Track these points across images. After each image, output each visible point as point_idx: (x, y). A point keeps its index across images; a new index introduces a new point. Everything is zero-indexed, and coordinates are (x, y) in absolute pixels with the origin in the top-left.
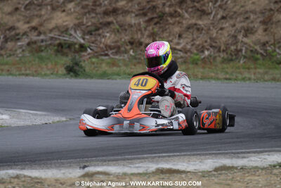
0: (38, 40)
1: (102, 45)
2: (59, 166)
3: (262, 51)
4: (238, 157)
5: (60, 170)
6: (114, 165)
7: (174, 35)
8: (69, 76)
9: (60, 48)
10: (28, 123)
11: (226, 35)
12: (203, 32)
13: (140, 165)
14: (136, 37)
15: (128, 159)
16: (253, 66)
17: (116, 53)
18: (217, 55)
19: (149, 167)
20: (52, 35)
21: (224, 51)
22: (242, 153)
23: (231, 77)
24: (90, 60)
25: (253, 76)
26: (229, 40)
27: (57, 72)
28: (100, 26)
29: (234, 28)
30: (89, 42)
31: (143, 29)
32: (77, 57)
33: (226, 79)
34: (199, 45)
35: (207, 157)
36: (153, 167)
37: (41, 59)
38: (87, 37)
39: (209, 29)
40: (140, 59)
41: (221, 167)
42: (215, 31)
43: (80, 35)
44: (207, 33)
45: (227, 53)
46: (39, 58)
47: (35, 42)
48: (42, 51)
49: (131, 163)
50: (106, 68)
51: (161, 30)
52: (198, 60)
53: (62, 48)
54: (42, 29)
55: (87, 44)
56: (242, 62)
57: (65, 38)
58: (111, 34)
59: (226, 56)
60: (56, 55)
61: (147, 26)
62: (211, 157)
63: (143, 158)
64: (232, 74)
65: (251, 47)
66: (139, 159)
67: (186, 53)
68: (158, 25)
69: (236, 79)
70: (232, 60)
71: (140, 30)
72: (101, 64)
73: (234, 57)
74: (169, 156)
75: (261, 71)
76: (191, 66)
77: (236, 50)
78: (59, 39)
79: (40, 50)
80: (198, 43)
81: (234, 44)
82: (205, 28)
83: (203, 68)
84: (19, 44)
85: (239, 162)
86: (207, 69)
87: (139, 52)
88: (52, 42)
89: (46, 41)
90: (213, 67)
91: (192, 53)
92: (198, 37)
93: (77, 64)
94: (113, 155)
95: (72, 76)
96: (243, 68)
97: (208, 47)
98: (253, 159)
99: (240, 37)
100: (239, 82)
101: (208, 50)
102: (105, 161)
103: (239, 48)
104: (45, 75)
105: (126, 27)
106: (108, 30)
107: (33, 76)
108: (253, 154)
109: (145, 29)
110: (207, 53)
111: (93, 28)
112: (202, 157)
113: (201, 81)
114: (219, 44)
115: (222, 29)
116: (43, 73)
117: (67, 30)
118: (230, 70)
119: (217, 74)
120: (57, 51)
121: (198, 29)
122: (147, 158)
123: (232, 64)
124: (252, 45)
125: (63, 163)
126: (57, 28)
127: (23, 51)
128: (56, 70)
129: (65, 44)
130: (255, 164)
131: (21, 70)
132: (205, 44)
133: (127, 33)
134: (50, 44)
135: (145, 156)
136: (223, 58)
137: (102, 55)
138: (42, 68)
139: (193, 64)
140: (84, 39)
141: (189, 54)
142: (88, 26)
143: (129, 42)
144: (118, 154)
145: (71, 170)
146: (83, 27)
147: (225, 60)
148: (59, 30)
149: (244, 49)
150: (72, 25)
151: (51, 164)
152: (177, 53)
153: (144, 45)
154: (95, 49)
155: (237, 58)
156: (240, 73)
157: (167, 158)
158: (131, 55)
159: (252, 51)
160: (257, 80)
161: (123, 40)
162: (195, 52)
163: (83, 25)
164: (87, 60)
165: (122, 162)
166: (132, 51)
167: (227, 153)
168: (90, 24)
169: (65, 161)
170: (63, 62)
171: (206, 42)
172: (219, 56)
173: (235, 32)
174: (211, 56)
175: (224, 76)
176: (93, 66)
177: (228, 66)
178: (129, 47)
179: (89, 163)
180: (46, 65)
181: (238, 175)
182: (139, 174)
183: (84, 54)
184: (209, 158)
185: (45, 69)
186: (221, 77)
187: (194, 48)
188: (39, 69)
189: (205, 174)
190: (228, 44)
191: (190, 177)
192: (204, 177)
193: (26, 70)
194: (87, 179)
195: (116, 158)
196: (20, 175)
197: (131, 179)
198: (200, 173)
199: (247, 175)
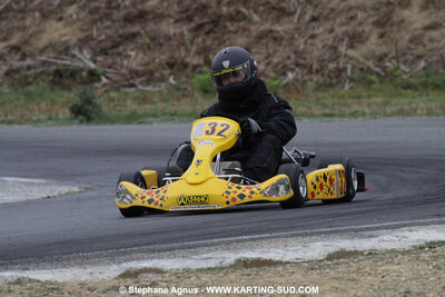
0: (22, 67)
1: (124, 71)
2: (82, 263)
3: (378, 70)
4: (362, 237)
5: (85, 268)
6: (169, 257)
8: (76, 121)
9: (58, 77)
10: (21, 198)
11: (320, 46)
12: (284, 42)
13: (210, 255)
14: (177, 55)
15: (189, 247)
16: (365, 94)
17: (148, 82)
18: (307, 78)
19: (224, 258)
20: (43, 58)
21: (317, 71)
22: (367, 229)
23: (333, 112)
24: (106, 96)
25: (367, 110)
26: (325, 54)
27: (57, 115)
28: (119, 40)
29: (333, 35)
30: (103, 66)
31: (188, 42)
32: (88, 91)
33: (326, 115)
34: (278, 64)
35: (314, 238)
36: (230, 257)
37: (29, 96)
38: (100, 59)
39: (293, 38)
40: (185, 89)
41: (338, 253)
42: (302, 41)
43: (88, 57)
44: (290, 44)
45: (323, 75)
46: (26, 95)
47: (18, 71)
48: (29, 84)
49: (195, 253)
50: (134, 107)
51: (216, 42)
52: (277, 87)
53: (61, 78)
54: (27, 49)
55: (100, 70)
56: (347, 87)
57: (65, 62)
58: (137, 53)
59: (321, 80)
60: (52, 89)
61: (194, 38)
62: (319, 238)
63: (213, 244)
65: (360, 63)
66: (206, 245)
68: (212, 35)
69: (341, 116)
70: (330, 85)
71: (183, 44)
72: (124, 100)
73: (334, 81)
74: (254, 240)
75: (379, 100)
77: (337, 69)
78: (56, 64)
79: (25, 82)
80: (275, 60)
81: (334, 60)
82: (287, 37)
85: (365, 244)
86: (294, 101)
87: (184, 79)
88: (45, 68)
89: (35, 68)
90: (303, 98)
91: (267, 76)
92: (275, 52)
93: (88, 102)
94: (165, 242)
95: (82, 122)
96: (351, 97)
97: (292, 66)
98: (385, 238)
99: (342, 48)
100: (346, 119)
101: (292, 70)
102: (153, 252)
103: (341, 65)
104: (39, 121)
105: (161, 40)
106: (132, 46)
107: (20, 123)
108: (386, 231)
109: (192, 43)
110: (290, 76)
111: (109, 44)
112: (306, 239)
114: (309, 60)
115: (313, 37)
116: (35, 118)
117: (67, 49)
118: (329, 101)
119: (310, 108)
120: (54, 83)
121: (275, 39)
122: (218, 244)
123: (331, 91)
124: (361, 59)
125: (87, 258)
126: (51, 46)
128: (54, 113)
129: (67, 70)
130: (390, 246)
132: (288, 62)
133: (164, 49)
134: (43, 72)
135: (216, 240)
136: (317, 83)
137: (124, 86)
138: (31, 111)
140: (95, 62)
142: (100, 42)
143: (167, 64)
144: (172, 241)
145: (102, 269)
146: (93, 44)
147: (321, 86)
148: (54, 49)
149: (349, 66)
150: (74, 40)
151: (68, 259)
153: (190, 67)
154: (114, 77)
155: (339, 83)
156: (347, 105)
157: (251, 243)
158: (171, 84)
159: (362, 69)
160: (374, 115)
161: (157, 61)
162: (272, 74)
163: (93, 40)
164: (102, 94)
165: (185, 252)
166: (172, 77)
167: (344, 231)
168: (103, 37)
169: (90, 254)
170: (64, 100)
171: (289, 58)
172: (311, 80)
173: (334, 41)
174: (297, 81)
175: (321, 112)
176: (112, 105)
177: (326, 94)
178: (166, 72)
179: (127, 256)
180: (38, 105)
181: (366, 264)
182: (209, 269)
183: (97, 85)
184: (317, 241)
185: (37, 112)
186: (317, 112)
187: (270, 68)
188: (27, 112)
189: (313, 265)
190: (324, 61)
191: (291, 270)
192: (312, 269)
193: (6, 115)
194: (129, 282)
195: (170, 246)
196: (23, 278)
197: (198, 277)
198: (306, 264)
199: (380, 263)
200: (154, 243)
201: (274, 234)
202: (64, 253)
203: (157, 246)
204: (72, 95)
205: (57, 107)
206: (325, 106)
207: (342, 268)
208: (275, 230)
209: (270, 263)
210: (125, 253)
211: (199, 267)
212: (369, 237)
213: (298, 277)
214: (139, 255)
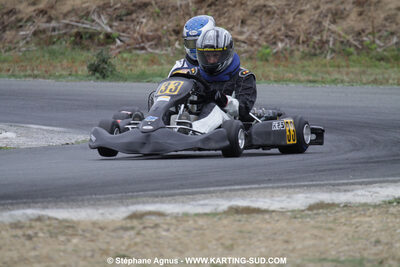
0: (48, 28)
1: (136, 35)
2: (95, 203)
3: (356, 43)
4: (339, 191)
5: (97, 209)
6: (170, 202)
7: (234, 21)
8: (93, 78)
9: (78, 38)
10: (43, 143)
11: (307, 20)
12: (276, 16)
13: (206, 202)
16: (344, 64)
17: (156, 46)
18: (294, 47)
19: (218, 205)
20: (67, 21)
21: (303, 42)
22: (347, 184)
23: (316, 78)
24: (119, 56)
25: (346, 78)
26: (310, 28)
27: (76, 71)
28: (133, 8)
29: (318, 11)
30: (118, 31)
31: (192, 13)
32: (104, 53)
33: (310, 81)
34: (270, 35)
35: (297, 190)
36: (224, 204)
37: (52, 54)
38: (115, 24)
39: (283, 13)
41: (318, 204)
42: (291, 15)
43: (105, 22)
44: (281, 18)
45: (308, 46)
46: (50, 53)
47: (44, 31)
48: (54, 43)
49: (193, 200)
50: (143, 67)
51: (217, 14)
52: (268, 54)
53: (81, 39)
54: (53, 13)
55: (115, 34)
56: (328, 57)
57: (85, 26)
58: (148, 20)
59: (307, 50)
60: (73, 49)
61: (198, 10)
62: (302, 190)
63: (209, 192)
64: (316, 75)
65: (339, 35)
66: (203, 193)
67: (252, 45)
68: (213, 7)
69: (323, 82)
70: (315, 55)
71: (188, 14)
72: (136, 61)
73: (318, 51)
74: (244, 190)
75: (356, 70)
76: (259, 63)
77: (321, 41)
78: (77, 27)
79: (50, 42)
80: (268, 32)
81: (319, 33)
82: (278, 11)
83: (276, 66)
84: (22, 33)
85: (341, 198)
86: (281, 68)
88: (68, 30)
89: (59, 30)
90: (290, 65)
91: (260, 45)
92: (268, 24)
93: (104, 61)
95: (98, 78)
96: (331, 66)
97: (282, 37)
98: (360, 192)
99: (326, 23)
100: (328, 86)
101: (282, 41)
102: (157, 196)
103: (325, 38)
104: (61, 76)
105: (169, 10)
106: (144, 14)
107: (44, 78)
108: (359, 187)
109: (196, 13)
110: (280, 45)
111: (124, 12)
112: (290, 191)
113: (276, 85)
114: (296, 33)
115: (301, 12)
116: (57, 74)
117: (88, 14)
118: (313, 69)
119: (296, 75)
120: (75, 43)
121: (268, 13)
122: (214, 192)
123: (315, 60)
124: (343, 34)
125: (99, 200)
126: (74, 11)
127: (27, 43)
128: (74, 69)
129: (86, 33)
130: (363, 200)
131: (26, 70)
132: (278, 33)
133: (171, 18)
134: (65, 34)
135: (212, 189)
136: (303, 52)
137: (136, 48)
138: (55, 67)
139: (262, 60)
140: (111, 26)
141: (256, 47)
142: (116, 9)
143: (174, 31)
144: (174, 188)
145: (111, 210)
146: (110, 11)
147: (306, 55)
148: (76, 14)
149: (331, 39)
150: (94, 7)
151: (83, 200)
152: (239, 46)
154: (127, 41)
155: (322, 53)
156: (328, 73)
157: (242, 192)
158: (176, 49)
159: (342, 42)
160: (351, 83)
161: (165, 28)
162: (265, 43)
163: (110, 7)
164: (116, 55)
165: (181, 198)
166: (177, 43)
167: (323, 185)
168: (119, 5)
169: (102, 197)
170: (83, 58)
171: (279, 30)
172: (298, 50)
173: (319, 17)
174: (286, 50)
175: (306, 78)
176: (125, 65)
177: (310, 62)
178: (173, 38)
179: (134, 200)
180: (60, 62)
181: (342, 215)
182: (206, 214)
183: (112, 47)
184: (299, 192)
185: (59, 68)
186: (302, 78)
187: (262, 38)
188: (51, 68)
189: (295, 214)
190: (310, 33)
191: (276, 218)
192: (295, 218)
193: (33, 70)
194: (135, 223)
195: (172, 192)
196: (43, 216)
197: (195, 221)
198: (289, 213)
199: (354, 215)
200: (159, 189)
201: (262, 185)
202: (79, 195)
203: (161, 192)
204: (90, 55)
205: (77, 64)
206: (310, 73)
207: (321, 218)
208: (263, 182)
209: (258, 211)
210: (132, 197)
212: (345, 191)
213: (282, 224)
214: (144, 199)
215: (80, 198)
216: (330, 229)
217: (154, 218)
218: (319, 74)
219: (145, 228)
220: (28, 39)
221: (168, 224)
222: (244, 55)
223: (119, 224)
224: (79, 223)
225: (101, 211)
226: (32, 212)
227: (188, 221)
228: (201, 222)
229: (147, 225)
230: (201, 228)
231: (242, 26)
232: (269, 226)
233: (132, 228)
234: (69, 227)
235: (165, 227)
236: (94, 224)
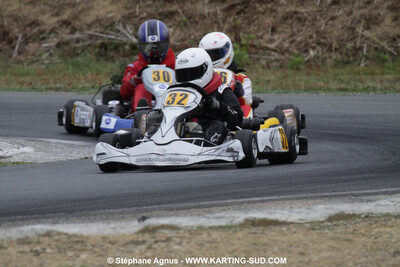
0: (72, 40)
2: (107, 218)
3: (391, 49)
4: (362, 201)
5: (109, 223)
6: (185, 215)
7: (264, 28)
9: (103, 50)
10: (61, 157)
11: (340, 27)
12: (307, 23)
13: (222, 214)
15: (204, 207)
16: (378, 71)
18: (326, 55)
19: (234, 217)
20: (91, 32)
21: (336, 49)
22: (370, 194)
23: (348, 87)
25: (379, 85)
26: (343, 34)
27: (100, 84)
29: (351, 17)
31: (221, 21)
33: (341, 90)
34: (301, 42)
35: (318, 201)
36: (240, 217)
37: (76, 66)
39: (315, 19)
41: (338, 215)
42: (323, 22)
43: (131, 32)
44: (312, 24)
45: (341, 53)
46: (73, 65)
47: (67, 43)
48: (78, 55)
49: (209, 212)
51: (246, 21)
52: (300, 63)
53: (106, 50)
54: (77, 24)
56: (362, 65)
57: (110, 36)
58: (175, 30)
59: (339, 57)
60: (98, 60)
61: (226, 17)
62: (322, 201)
63: (226, 205)
65: (374, 42)
66: (220, 205)
67: (283, 54)
68: (242, 15)
69: (355, 90)
70: (348, 62)
71: (217, 22)
73: (351, 59)
74: (263, 201)
75: (390, 77)
76: (290, 72)
77: (354, 47)
78: (102, 37)
79: (74, 54)
80: (299, 39)
81: (351, 40)
82: (310, 18)
83: (308, 74)
84: (45, 45)
85: (363, 208)
86: (313, 76)
88: (92, 41)
89: (83, 41)
90: (323, 74)
91: (291, 53)
92: (299, 31)
94: (184, 201)
96: (365, 74)
97: (313, 45)
98: (382, 202)
99: (359, 30)
100: (359, 94)
101: (314, 48)
102: (172, 210)
103: (358, 45)
104: (84, 89)
105: (197, 19)
106: (171, 23)
107: (66, 90)
108: (383, 196)
109: (224, 21)
110: (312, 53)
112: (310, 202)
113: (305, 94)
114: (329, 40)
115: (333, 18)
116: (80, 86)
117: (112, 24)
118: (345, 77)
119: (327, 83)
120: (100, 55)
121: (299, 20)
122: (231, 204)
123: (348, 68)
124: (375, 38)
125: (112, 214)
126: (98, 21)
127: (51, 55)
128: (98, 81)
129: (111, 44)
130: (385, 210)
131: (48, 83)
132: (310, 41)
133: (198, 26)
134: (89, 45)
135: (229, 201)
136: (336, 60)
138: (79, 79)
139: (293, 68)
141: (287, 55)
142: (142, 19)
144: (190, 200)
145: (123, 224)
146: (136, 20)
147: (339, 62)
148: (101, 25)
149: (365, 45)
150: (119, 17)
151: (95, 215)
152: (270, 55)
155: (356, 60)
156: (361, 81)
157: (261, 204)
159: (376, 49)
160: (384, 91)
161: (193, 37)
162: (296, 52)
163: (136, 17)
165: (197, 211)
167: (345, 195)
168: (145, 15)
169: (115, 211)
170: (108, 70)
171: (311, 37)
172: (331, 57)
173: (352, 22)
174: (318, 58)
175: (338, 86)
177: (343, 70)
179: (148, 214)
180: (84, 74)
181: (362, 226)
182: (221, 227)
184: (320, 203)
185: (83, 81)
186: (333, 87)
187: (293, 46)
188: (74, 81)
189: (314, 226)
190: (342, 40)
191: (294, 230)
192: (313, 229)
193: (55, 83)
194: (147, 236)
195: (188, 204)
196: (52, 231)
197: (209, 235)
198: (308, 225)
199: (374, 226)
200: (174, 202)
201: (282, 197)
203: (177, 205)
205: (101, 76)
206: (342, 81)
207: (340, 230)
208: (283, 193)
209: (276, 223)
210: (146, 211)
211: (212, 224)
212: (371, 201)
213: (299, 236)
214: (159, 212)
215: (92, 213)
216: (349, 240)
217: (167, 232)
218: (352, 82)
219: (156, 242)
220: (52, 51)
221: (180, 237)
222: (274, 64)
223: (131, 238)
224: (88, 237)
225: (112, 225)
226: (41, 228)
227: (201, 234)
228: (215, 235)
229: (158, 238)
230: (215, 241)
231: (272, 34)
232: (285, 239)
233: (144, 242)
234: (78, 242)
235: (178, 240)
236: (104, 238)
